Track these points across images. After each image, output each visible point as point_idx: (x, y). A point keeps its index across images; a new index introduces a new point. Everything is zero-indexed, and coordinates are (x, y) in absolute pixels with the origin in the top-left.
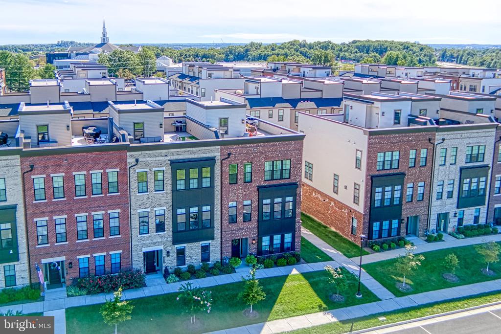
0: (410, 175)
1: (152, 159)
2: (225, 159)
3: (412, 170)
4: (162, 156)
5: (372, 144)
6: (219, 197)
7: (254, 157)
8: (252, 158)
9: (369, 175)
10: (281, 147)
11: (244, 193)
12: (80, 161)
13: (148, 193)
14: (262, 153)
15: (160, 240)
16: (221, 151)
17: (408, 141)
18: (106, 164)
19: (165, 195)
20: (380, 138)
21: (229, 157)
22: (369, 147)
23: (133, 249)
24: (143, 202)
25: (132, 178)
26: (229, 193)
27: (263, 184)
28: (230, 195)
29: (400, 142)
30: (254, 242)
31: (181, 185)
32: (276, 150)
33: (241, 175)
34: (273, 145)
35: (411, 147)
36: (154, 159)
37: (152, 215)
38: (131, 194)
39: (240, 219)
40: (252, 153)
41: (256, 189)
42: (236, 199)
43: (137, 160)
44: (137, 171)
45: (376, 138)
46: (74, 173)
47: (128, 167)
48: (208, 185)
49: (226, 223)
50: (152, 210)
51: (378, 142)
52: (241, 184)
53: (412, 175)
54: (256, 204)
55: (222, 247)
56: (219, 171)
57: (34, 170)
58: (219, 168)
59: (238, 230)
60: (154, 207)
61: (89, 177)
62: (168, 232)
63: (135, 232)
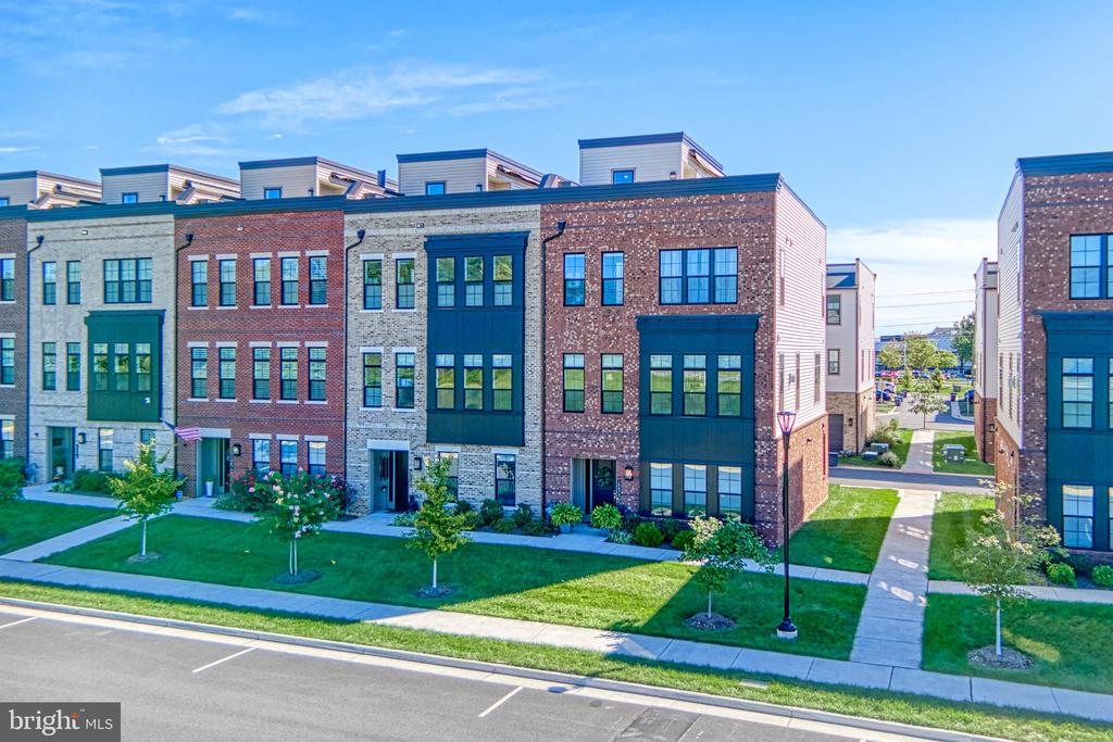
1: (391, 231)
2: (552, 238)
4: (412, 226)
7: (629, 235)
8: (623, 239)
9: (1035, 312)
10: (706, 212)
11: (603, 332)
12: (262, 229)
13: (382, 311)
15: (402, 426)
16: (542, 218)
19: (417, 319)
21: (561, 234)
24: (371, 329)
25: (352, 273)
26: (563, 330)
28: (566, 333)
30: (629, 473)
31: (446, 298)
32: (690, 220)
33: (593, 284)
34: (679, 206)
36: (396, 232)
37: (388, 362)
38: (349, 310)
39: (592, 402)
40: (622, 226)
41: (633, 324)
42: (580, 348)
43: (361, 234)
44: (363, 257)
45: (1054, 184)
46: (253, 256)
47: (346, 247)
48: (508, 301)
49: (554, 408)
50: (388, 351)
52: (593, 308)
54: (634, 366)
55: (544, 473)
56: (539, 270)
57: (193, 243)
58: (537, 262)
59: (588, 433)
60: (394, 344)
61: (278, 266)
62: (419, 409)
63: (355, 398)
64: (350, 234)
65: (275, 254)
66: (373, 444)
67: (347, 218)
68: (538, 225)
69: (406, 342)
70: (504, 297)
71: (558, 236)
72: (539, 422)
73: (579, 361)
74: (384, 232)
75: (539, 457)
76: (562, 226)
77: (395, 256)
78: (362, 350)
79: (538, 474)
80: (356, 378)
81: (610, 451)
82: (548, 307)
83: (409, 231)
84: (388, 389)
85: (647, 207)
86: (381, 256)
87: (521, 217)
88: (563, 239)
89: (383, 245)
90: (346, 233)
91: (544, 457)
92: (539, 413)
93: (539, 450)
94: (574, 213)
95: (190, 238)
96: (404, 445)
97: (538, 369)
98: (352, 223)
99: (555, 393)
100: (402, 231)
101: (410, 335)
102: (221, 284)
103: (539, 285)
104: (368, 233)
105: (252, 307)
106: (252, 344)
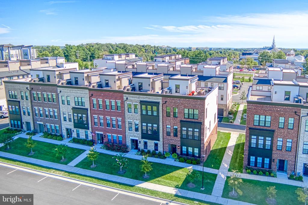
3: (281, 130)
4: (137, 98)
5: (250, 109)
6: (162, 121)
7: (178, 105)
9: (248, 127)
10: (193, 102)
11: (174, 122)
12: (107, 95)
13: (132, 113)
14: (182, 104)
15: (136, 135)
17: (277, 111)
18: (116, 98)
19: (138, 116)
23: (126, 136)
24: (130, 117)
25: (126, 106)
27: (183, 119)
28: (167, 121)
29: (271, 110)
30: (179, 148)
31: (144, 112)
32: (190, 103)
33: (172, 113)
34: (188, 100)
35: (279, 115)
36: (134, 99)
37: (133, 123)
38: (125, 112)
39: (172, 134)
41: (179, 121)
44: (128, 103)
45: (252, 106)
46: (105, 100)
47: (124, 101)
49: (165, 135)
51: (254, 108)
53: (281, 133)
55: (163, 146)
56: (162, 109)
57: (93, 96)
58: (161, 108)
59: (171, 140)
60: (134, 120)
61: (110, 102)
62: (140, 132)
63: (127, 129)
64: (125, 98)
65: (110, 100)
66: (131, 138)
67: (124, 95)
68: (161, 101)
69: (137, 120)
70: (155, 114)
71: (165, 103)
72: (162, 137)
73: (169, 126)
74: (131, 98)
75: (162, 143)
76: (166, 102)
77: (134, 103)
78: (128, 120)
79: (162, 146)
80: (127, 125)
81: (175, 143)
82: (164, 116)
83: (136, 99)
84: (134, 128)
85: (182, 100)
86: (131, 103)
87: (158, 99)
88: (166, 104)
89: (131, 101)
90: (124, 98)
91: (163, 143)
92: (162, 135)
93: (162, 142)
94: (168, 100)
95: (92, 95)
96: (137, 139)
97: (162, 127)
98: (125, 96)
99: (165, 132)
100: (135, 99)
101: (137, 119)
102: (99, 105)
103: (162, 112)
104: (128, 98)
105: (106, 110)
106: (106, 117)
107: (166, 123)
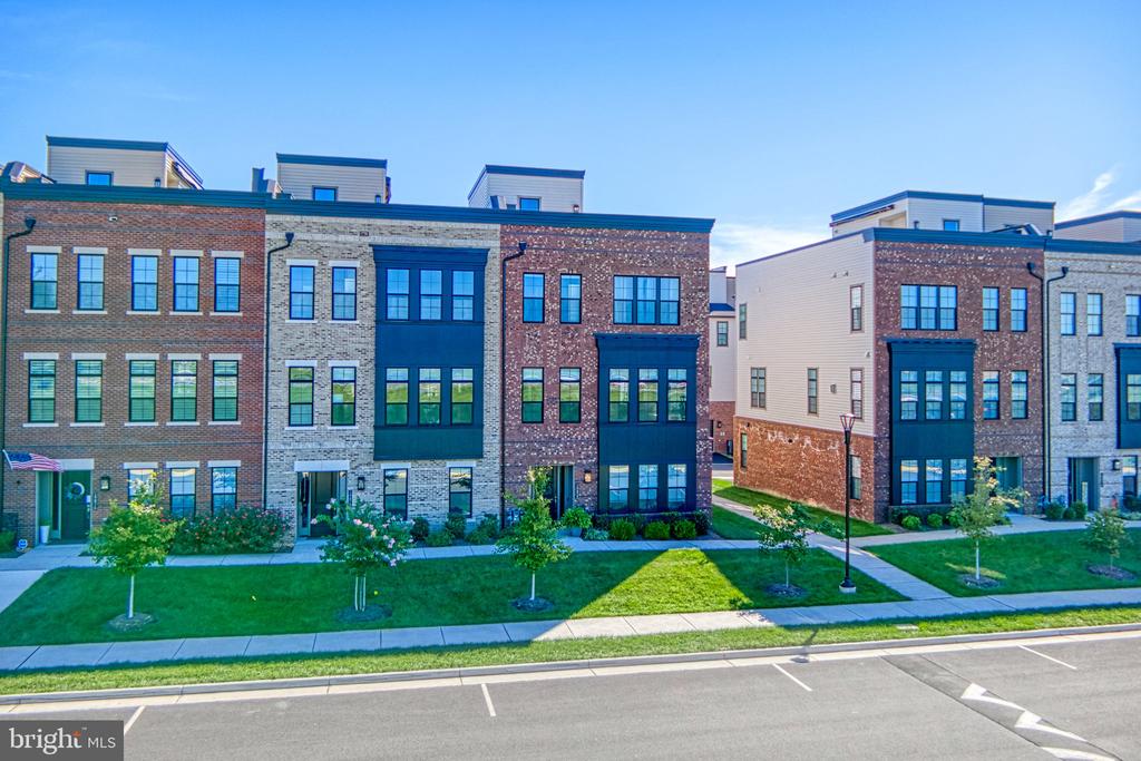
0: (988, 350)
1: (327, 237)
2: (513, 257)
3: (992, 338)
5: (886, 261)
6: (497, 349)
7: (587, 261)
8: (582, 263)
9: (883, 338)
10: (654, 245)
11: (562, 348)
12: (148, 222)
13: (315, 321)
14: (605, 254)
16: (502, 237)
17: (976, 263)
18: (212, 237)
19: (359, 331)
20: (903, 249)
21: (521, 254)
22: (877, 269)
23: (270, 462)
24: (301, 341)
25: (276, 279)
26: (522, 345)
27: (609, 330)
28: (526, 348)
29: (955, 263)
30: (588, 478)
31: (398, 310)
32: (641, 251)
33: (553, 303)
34: (635, 237)
35: (983, 280)
37: (323, 377)
38: (271, 319)
39: (552, 413)
40: (581, 251)
41: (591, 341)
42: (540, 362)
43: (290, 237)
44: (290, 262)
45: (892, 248)
46: (131, 252)
47: (267, 250)
48: (469, 316)
49: (514, 420)
50: (323, 366)
51: (901, 258)
52: (553, 326)
53: (994, 350)
54: (592, 379)
55: (503, 483)
56: (498, 287)
57: (36, 230)
58: (497, 279)
59: (546, 443)
60: (330, 357)
63: (277, 419)
64: (274, 236)
67: (269, 218)
68: (498, 244)
69: (345, 355)
70: (462, 311)
71: (517, 256)
72: (498, 433)
73: (537, 374)
74: (318, 237)
75: (498, 468)
76: (522, 247)
77: (332, 263)
78: (288, 363)
79: (497, 484)
80: (279, 396)
81: (569, 457)
82: (509, 323)
83: (351, 238)
84: (322, 406)
85: (603, 236)
86: (314, 262)
87: (479, 235)
88: (523, 259)
89: (317, 251)
90: (268, 235)
91: (503, 468)
92: (498, 425)
93: (498, 461)
94: (535, 236)
95: (31, 224)
96: (343, 465)
97: (498, 382)
98: (277, 225)
99: (514, 405)
101: (351, 347)
102: (79, 283)
103: (498, 302)
104: (297, 236)
106: (128, 356)
107: (519, 357)
